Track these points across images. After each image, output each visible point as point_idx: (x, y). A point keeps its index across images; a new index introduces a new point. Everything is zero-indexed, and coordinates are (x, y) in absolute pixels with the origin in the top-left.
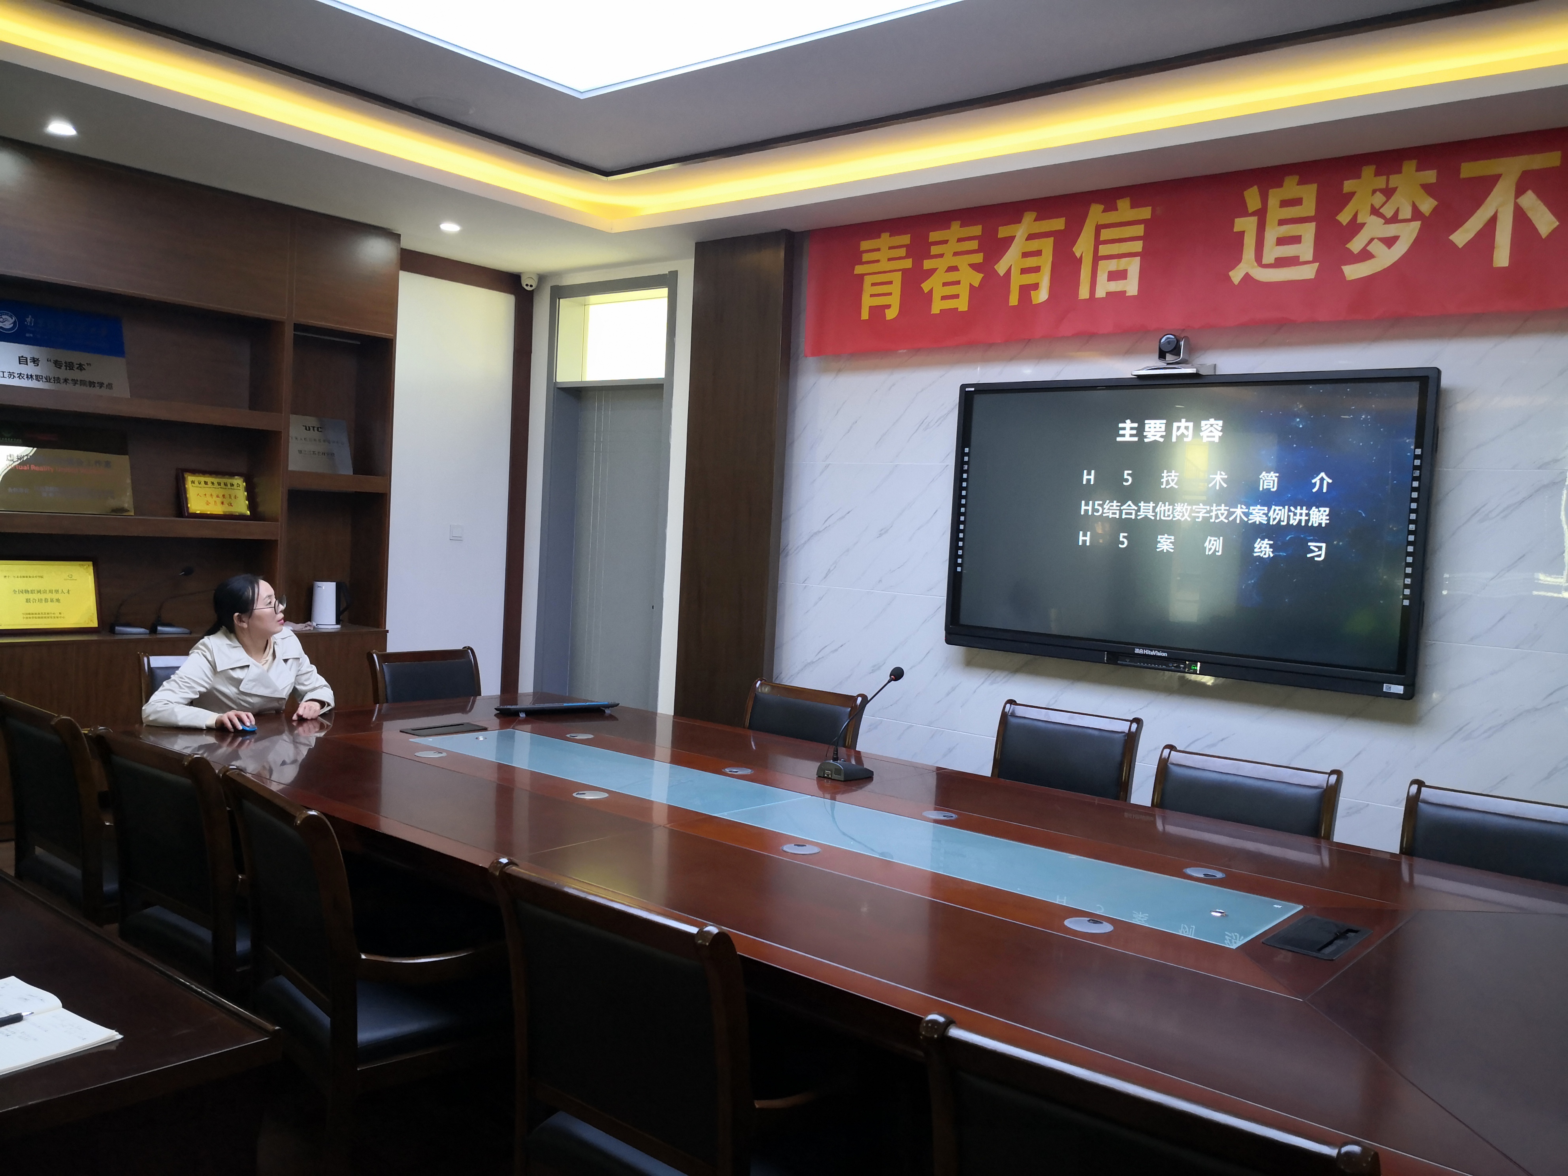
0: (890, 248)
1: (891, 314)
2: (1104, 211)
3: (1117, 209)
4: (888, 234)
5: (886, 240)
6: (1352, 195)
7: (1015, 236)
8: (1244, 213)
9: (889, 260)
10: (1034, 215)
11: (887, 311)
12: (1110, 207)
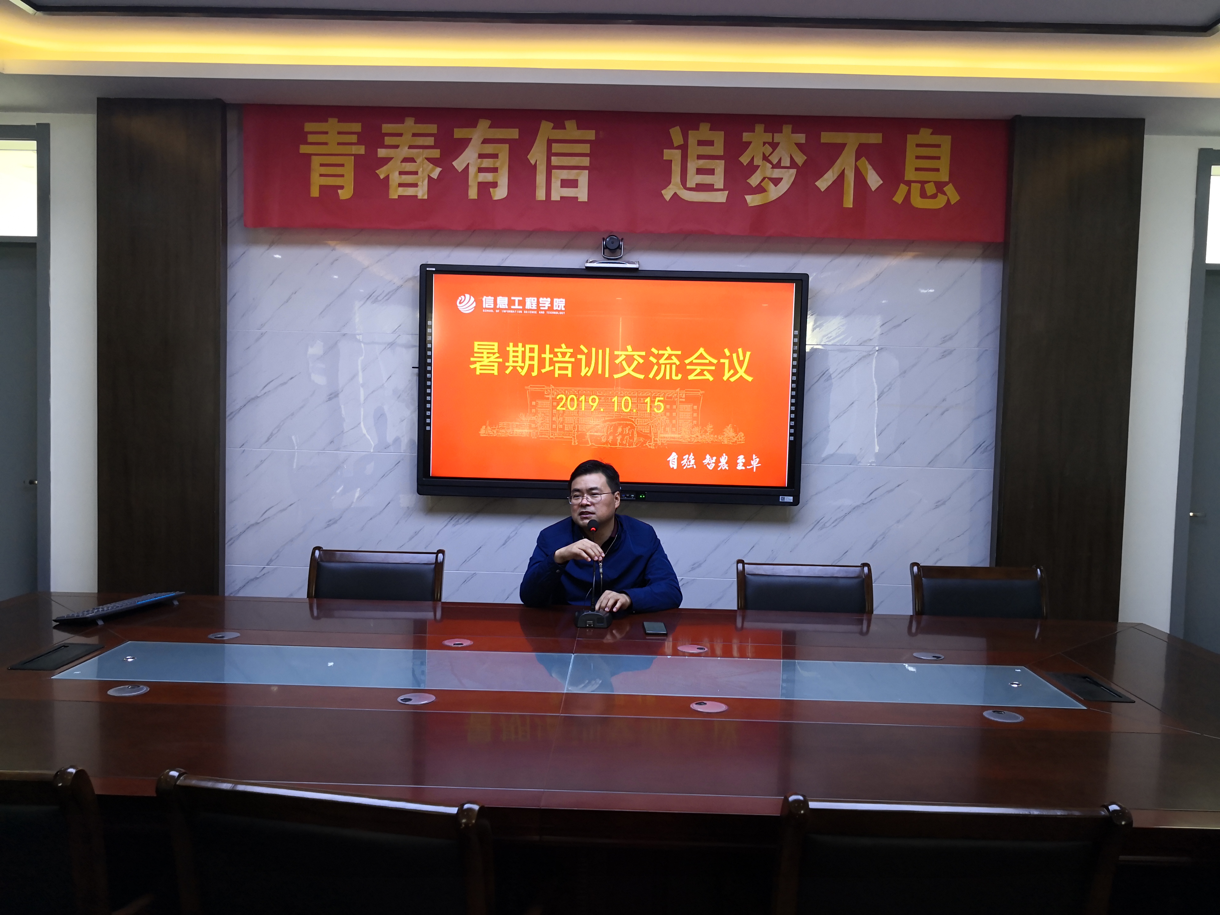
0: (339, 133)
1: (345, 194)
2: (553, 128)
3: (564, 128)
4: (336, 120)
5: (333, 125)
6: (749, 144)
7: (471, 139)
8: (671, 146)
9: (339, 144)
10: (488, 123)
11: (339, 191)
12: (559, 126)
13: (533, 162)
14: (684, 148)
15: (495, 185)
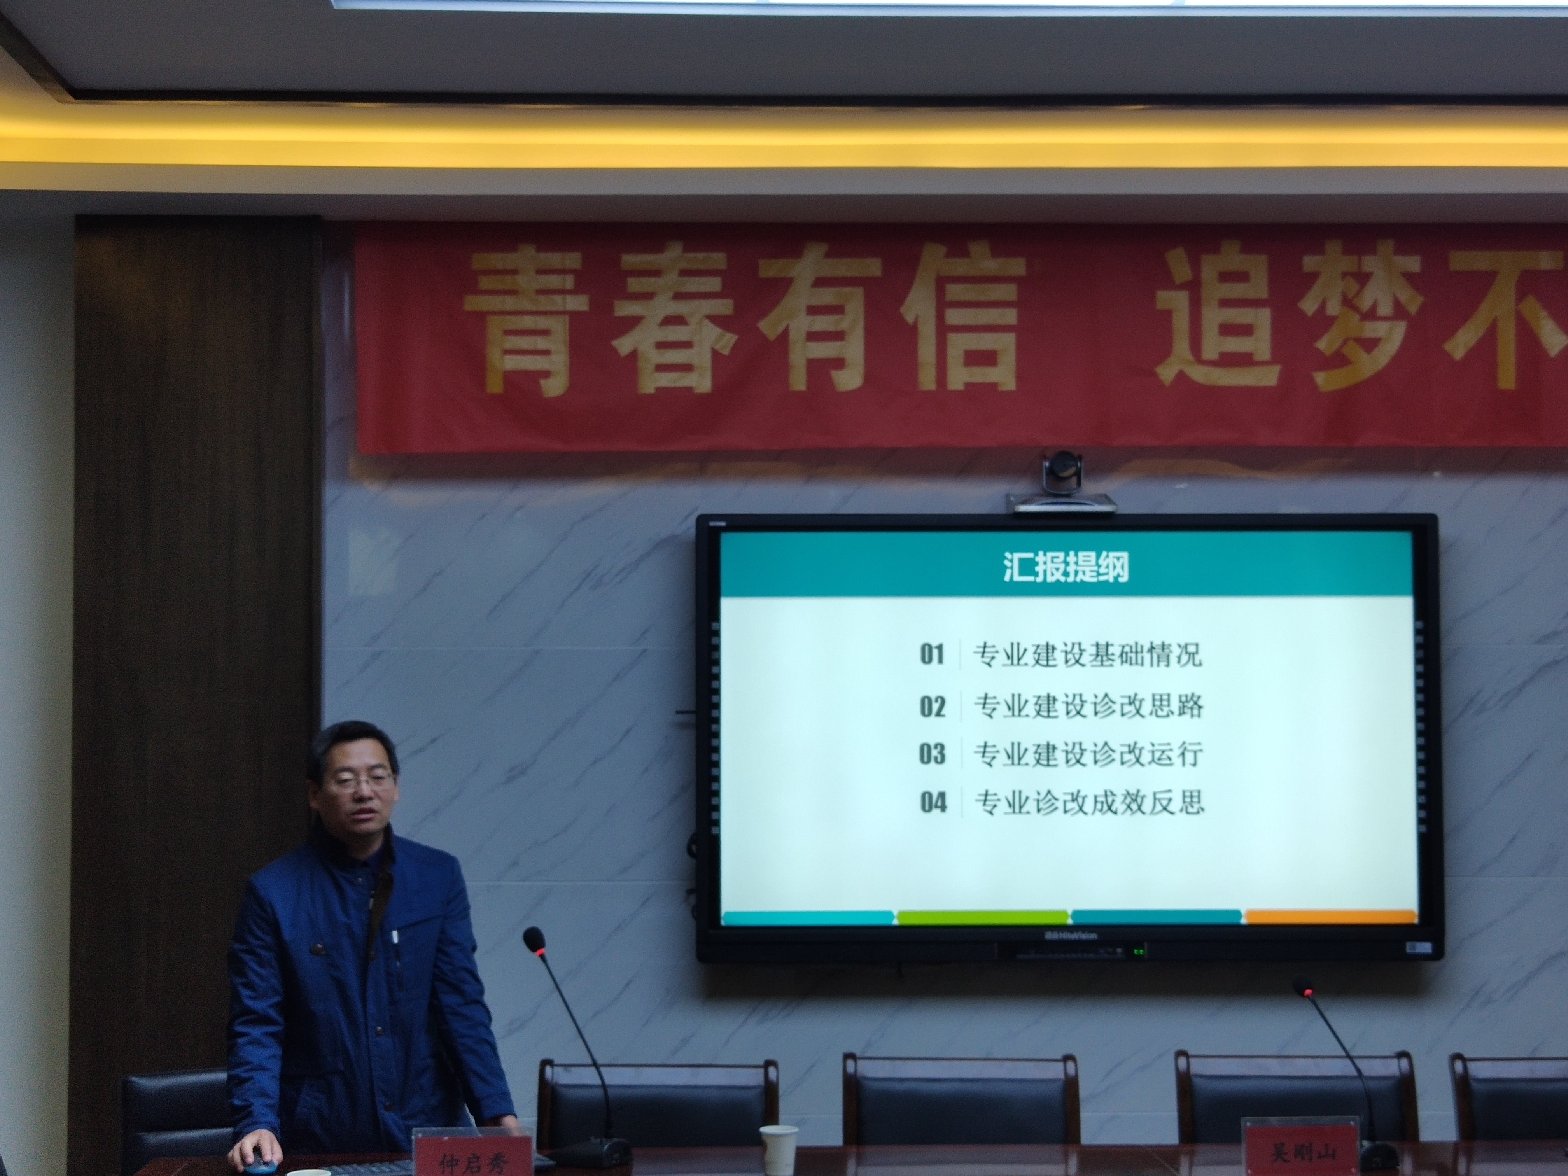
0: (540, 272)
1: (554, 387)
2: (948, 256)
3: (968, 255)
4: (534, 247)
5: (529, 256)
7: (794, 278)
8: (1169, 284)
9: (539, 292)
10: (823, 248)
11: (543, 382)
13: (910, 319)
14: (1194, 287)
15: (839, 363)
